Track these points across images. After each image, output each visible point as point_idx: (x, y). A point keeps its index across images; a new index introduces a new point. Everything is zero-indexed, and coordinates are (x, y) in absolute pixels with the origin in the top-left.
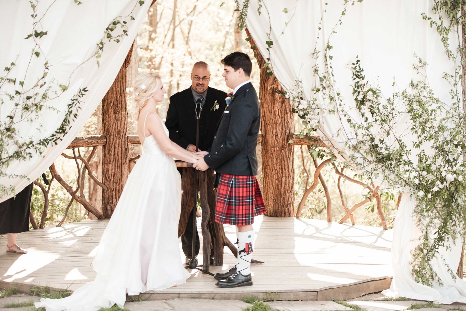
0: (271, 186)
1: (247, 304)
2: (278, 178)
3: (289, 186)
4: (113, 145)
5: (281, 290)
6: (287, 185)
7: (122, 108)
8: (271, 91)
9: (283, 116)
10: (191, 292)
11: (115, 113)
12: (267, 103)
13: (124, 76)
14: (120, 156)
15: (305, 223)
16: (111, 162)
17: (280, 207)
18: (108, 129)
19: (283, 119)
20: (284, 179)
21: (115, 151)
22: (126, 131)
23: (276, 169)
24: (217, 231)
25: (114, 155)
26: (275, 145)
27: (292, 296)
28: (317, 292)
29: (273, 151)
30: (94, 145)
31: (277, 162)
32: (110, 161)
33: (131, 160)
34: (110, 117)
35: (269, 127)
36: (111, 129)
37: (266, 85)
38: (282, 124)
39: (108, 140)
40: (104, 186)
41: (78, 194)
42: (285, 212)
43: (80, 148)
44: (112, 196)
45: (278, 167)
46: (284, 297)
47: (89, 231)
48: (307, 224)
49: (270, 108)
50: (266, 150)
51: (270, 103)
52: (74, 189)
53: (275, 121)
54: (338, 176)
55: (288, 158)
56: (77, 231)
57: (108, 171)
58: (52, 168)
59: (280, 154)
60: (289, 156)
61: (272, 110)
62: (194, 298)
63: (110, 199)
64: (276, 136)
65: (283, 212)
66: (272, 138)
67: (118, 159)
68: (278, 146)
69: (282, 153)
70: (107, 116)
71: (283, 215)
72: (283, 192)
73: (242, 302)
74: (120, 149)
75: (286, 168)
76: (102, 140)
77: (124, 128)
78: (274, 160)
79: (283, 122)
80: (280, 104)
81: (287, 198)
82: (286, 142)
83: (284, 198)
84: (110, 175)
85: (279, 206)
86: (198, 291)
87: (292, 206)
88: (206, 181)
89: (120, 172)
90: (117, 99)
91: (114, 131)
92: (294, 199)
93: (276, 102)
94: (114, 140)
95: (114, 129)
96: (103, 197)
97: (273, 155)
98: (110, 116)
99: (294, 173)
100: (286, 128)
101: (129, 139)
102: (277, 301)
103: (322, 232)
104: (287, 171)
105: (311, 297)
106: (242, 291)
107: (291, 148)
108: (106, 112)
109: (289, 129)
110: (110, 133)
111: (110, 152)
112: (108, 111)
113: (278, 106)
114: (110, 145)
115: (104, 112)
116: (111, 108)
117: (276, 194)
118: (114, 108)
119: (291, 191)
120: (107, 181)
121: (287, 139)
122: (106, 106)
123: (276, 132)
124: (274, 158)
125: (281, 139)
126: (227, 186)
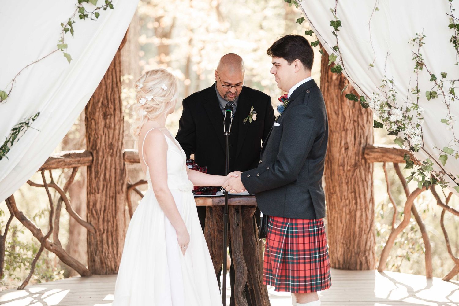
0: (339, 224)
2: (350, 212)
3: (366, 224)
4: (103, 165)
6: (364, 222)
7: (115, 109)
8: (337, 83)
9: (356, 119)
11: (105, 116)
12: (332, 101)
13: (117, 61)
14: (113, 181)
15: (391, 279)
16: (100, 191)
17: (353, 254)
18: (95, 141)
19: (356, 124)
20: (358, 214)
21: (105, 174)
22: (122, 144)
23: (346, 197)
24: (259, 298)
25: (105, 179)
26: (344, 162)
29: (342, 172)
30: (74, 165)
31: (348, 187)
32: (98, 190)
33: (129, 187)
34: (98, 123)
35: (336, 136)
36: (99, 142)
38: (355, 131)
39: (95, 158)
40: (89, 226)
41: (51, 240)
42: (361, 264)
43: (53, 172)
44: (102, 241)
45: (350, 196)
47: (68, 296)
48: (395, 282)
49: (336, 108)
50: (331, 169)
51: (335, 100)
52: (44, 233)
53: (344, 127)
54: (441, 209)
55: (364, 181)
56: (48, 296)
57: (95, 204)
58: (11, 202)
59: (353, 175)
60: (365, 178)
61: (340, 110)
63: (99, 246)
64: (347, 149)
65: (359, 263)
66: (340, 151)
67: (111, 186)
69: (355, 175)
70: (93, 122)
71: (358, 267)
72: (357, 233)
74: (113, 171)
75: (362, 196)
76: (86, 159)
77: (119, 139)
78: (344, 185)
79: (356, 127)
81: (364, 241)
82: (360, 157)
83: (359, 242)
84: (99, 211)
85: (351, 254)
87: (371, 254)
88: (240, 225)
89: (114, 205)
90: (107, 96)
91: (103, 144)
92: (375, 243)
94: (103, 157)
95: (103, 141)
96: (89, 244)
97: (341, 178)
98: (97, 121)
99: (373, 203)
100: (361, 137)
101: (126, 156)
103: (417, 295)
104: (363, 201)
107: (369, 167)
108: (92, 116)
109: (365, 138)
110: (97, 148)
111: (99, 176)
112: (94, 114)
113: (348, 104)
114: (98, 165)
115: (88, 117)
116: (98, 110)
117: (347, 235)
118: (102, 111)
119: (370, 231)
120: (94, 219)
121: (363, 153)
122: (92, 107)
123: (346, 143)
124: (344, 182)
125: (353, 153)
126: (281, 235)
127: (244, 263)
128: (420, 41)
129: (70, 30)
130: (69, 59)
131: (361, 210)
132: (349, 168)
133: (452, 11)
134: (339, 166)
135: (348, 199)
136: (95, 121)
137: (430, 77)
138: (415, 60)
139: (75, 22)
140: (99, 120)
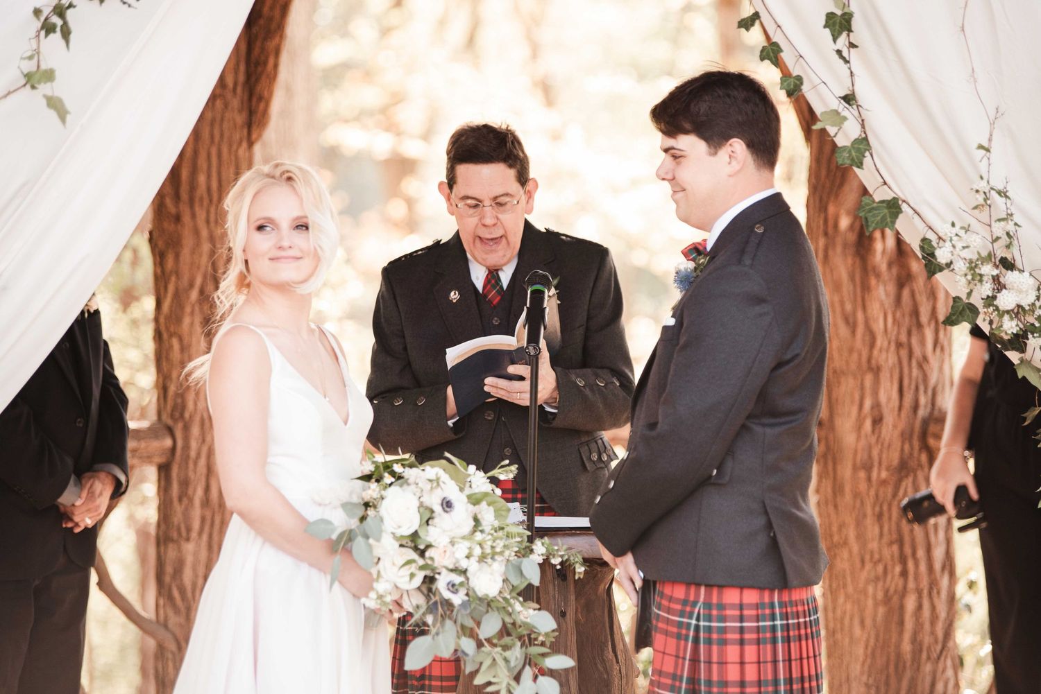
0: (857, 631)
2: (887, 599)
3: (933, 633)
4: (203, 461)
6: (927, 626)
8: (852, 237)
9: (903, 338)
16: (194, 535)
18: (181, 397)
19: (904, 353)
20: (910, 603)
23: (876, 556)
25: (206, 502)
26: (870, 457)
29: (863, 486)
31: (881, 528)
32: (189, 530)
34: (190, 346)
35: (847, 387)
36: (191, 397)
37: (831, 209)
38: (901, 372)
39: (179, 443)
40: (162, 633)
45: (887, 553)
49: (848, 307)
50: (835, 478)
51: (847, 287)
53: (869, 360)
57: (178, 571)
59: (895, 495)
61: (860, 314)
64: (878, 421)
66: (859, 428)
68: (884, 464)
70: (175, 342)
75: (921, 553)
76: (156, 444)
78: (869, 521)
79: (905, 362)
80: (891, 288)
81: (928, 680)
82: (916, 444)
83: (913, 679)
84: (189, 589)
93: (873, 281)
94: (204, 441)
97: (862, 503)
98: (185, 342)
99: (952, 574)
100: (917, 388)
104: (923, 567)
108: (172, 326)
109: (930, 392)
110: (187, 415)
111: (190, 492)
112: (179, 320)
113: (883, 296)
114: (187, 463)
115: (163, 328)
116: (188, 309)
117: (880, 662)
118: (201, 310)
119: (944, 653)
120: (175, 613)
121: (924, 435)
122: (173, 301)
123: (877, 406)
124: (869, 511)
125: (897, 433)
126: (678, 637)
129: (58, 29)
132: (884, 474)
134: (855, 469)
135: (880, 560)
136: (181, 339)
139: (75, 7)
140: (191, 338)
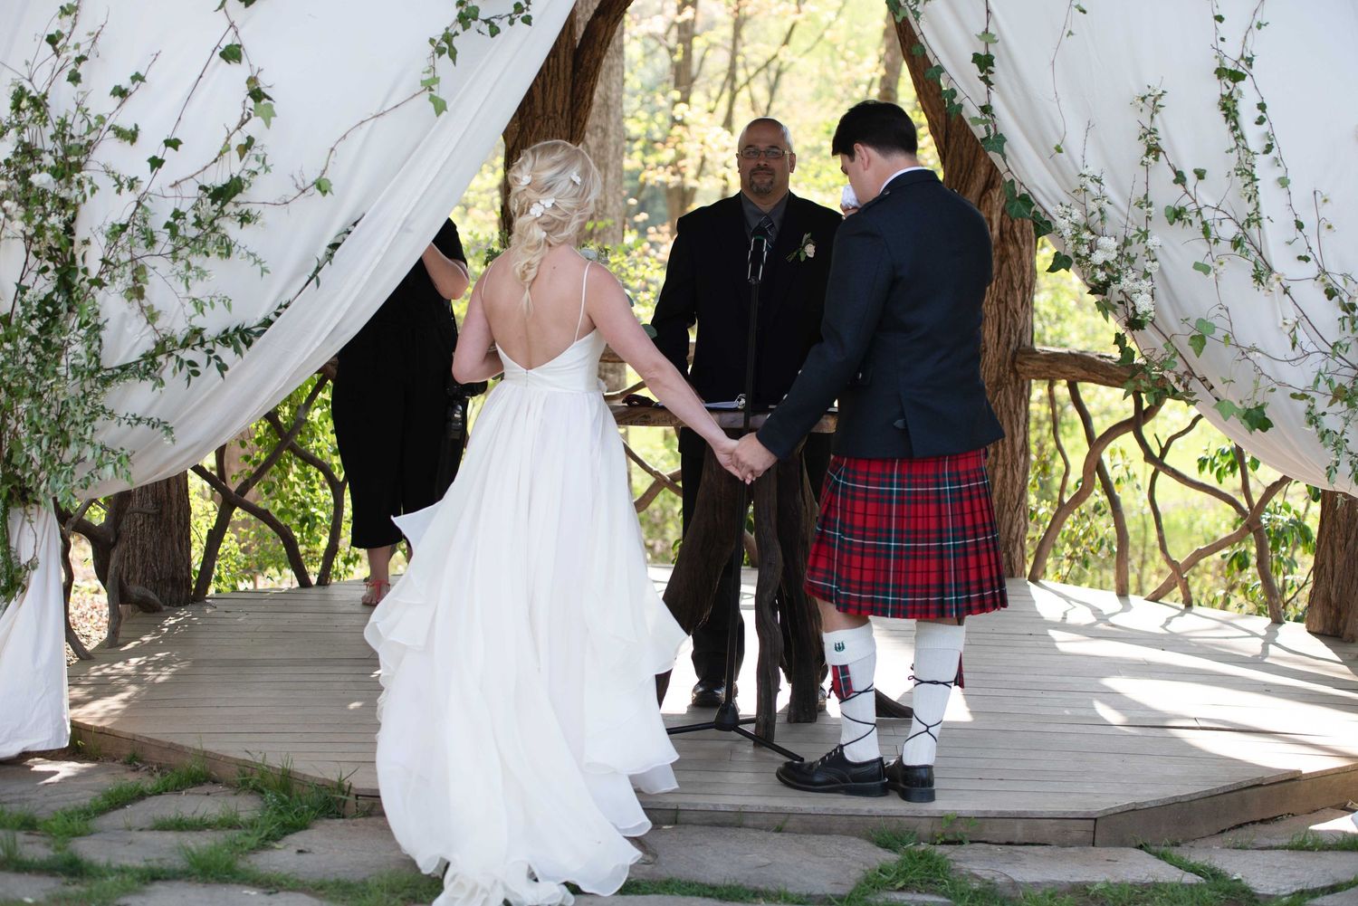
1: (880, 850)
3: (1013, 493)
5: (985, 812)
6: (1009, 488)
9: (1002, 297)
10: (714, 805)
19: (1002, 306)
20: (999, 474)
27: (1019, 831)
28: (1096, 819)
38: (1000, 319)
46: (996, 832)
54: (1151, 468)
55: (1012, 414)
60: (1015, 408)
62: (722, 825)
69: (996, 400)
73: (867, 845)
79: (1003, 314)
81: (1007, 524)
82: (1008, 368)
86: (733, 806)
87: (1019, 549)
92: (1026, 529)
99: (1027, 455)
100: (1010, 330)
102: (972, 842)
104: (1008, 450)
105: (1077, 835)
106: (869, 811)
107: (1023, 388)
109: (1018, 334)
119: (1019, 507)
121: (1013, 361)
125: (995, 360)
127: (778, 546)
128: (1155, 102)
129: (448, 53)
130: (440, 107)
131: (1005, 466)
133: (1219, 41)
137: (1174, 177)
138: (1143, 141)
139: (457, 35)
